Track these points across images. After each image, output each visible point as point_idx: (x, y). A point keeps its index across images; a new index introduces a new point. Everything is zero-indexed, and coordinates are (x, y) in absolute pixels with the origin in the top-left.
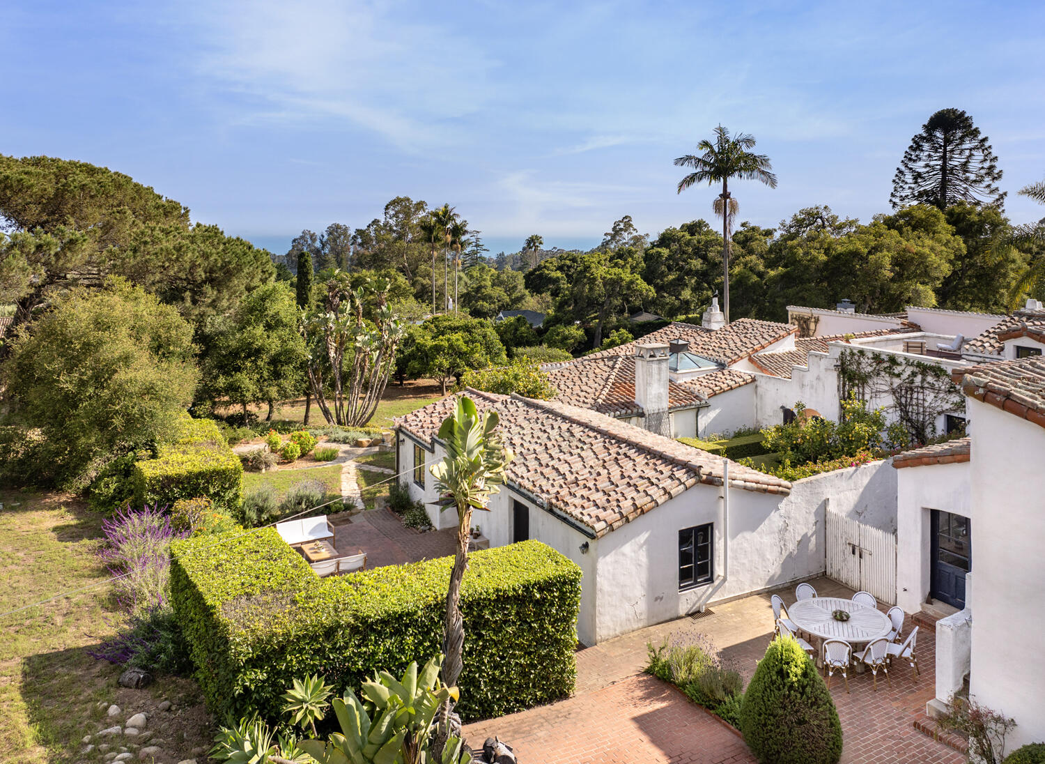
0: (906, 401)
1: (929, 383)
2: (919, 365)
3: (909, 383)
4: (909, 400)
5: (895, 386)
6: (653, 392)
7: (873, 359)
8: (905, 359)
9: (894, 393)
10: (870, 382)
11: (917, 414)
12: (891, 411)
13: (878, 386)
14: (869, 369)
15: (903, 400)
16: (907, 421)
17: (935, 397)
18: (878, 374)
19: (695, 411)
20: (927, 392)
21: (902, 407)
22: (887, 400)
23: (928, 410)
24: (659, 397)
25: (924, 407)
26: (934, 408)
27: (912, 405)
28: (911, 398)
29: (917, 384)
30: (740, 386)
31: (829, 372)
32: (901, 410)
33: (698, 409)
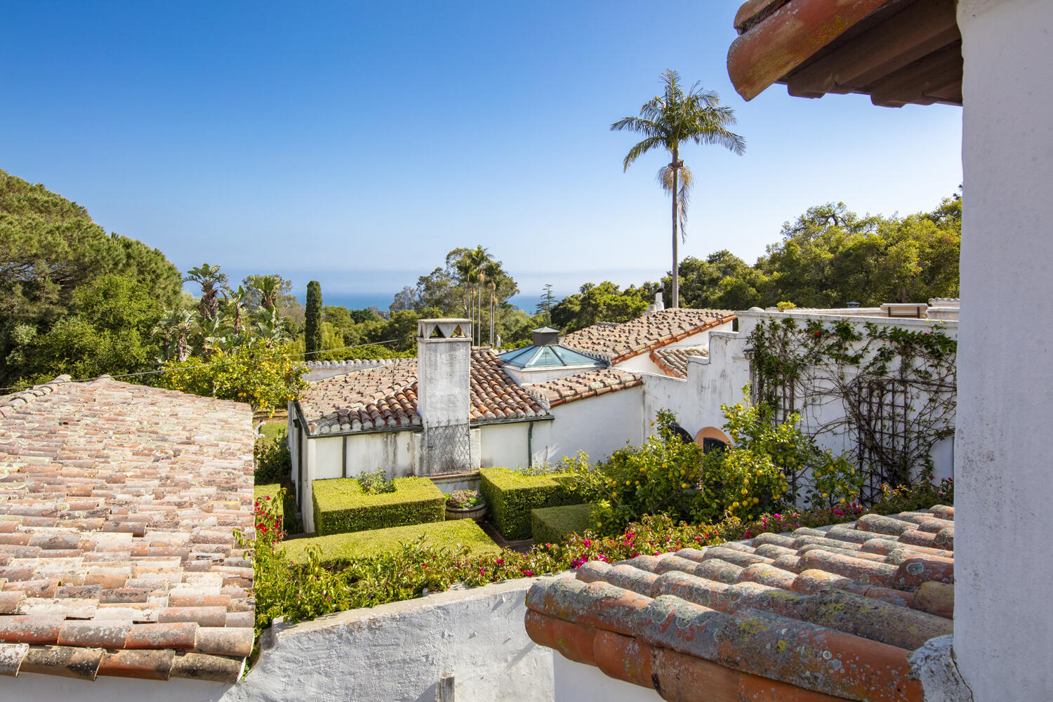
0: (870, 411)
1: (917, 371)
2: (896, 335)
3: (875, 373)
4: (875, 408)
5: (848, 380)
6: (438, 393)
7: (807, 331)
8: (868, 325)
9: (846, 395)
10: (803, 377)
11: (893, 436)
12: (840, 429)
13: (817, 383)
14: (802, 352)
15: (864, 409)
16: (871, 450)
17: (931, 400)
18: (818, 361)
19: (526, 426)
20: (913, 391)
21: (862, 423)
22: (836, 409)
23: (915, 428)
24: (451, 402)
25: (906, 422)
26: (928, 424)
27: (882, 418)
28: (881, 405)
29: (891, 375)
30: (613, 391)
31: (739, 363)
32: (860, 428)
33: (531, 422)
